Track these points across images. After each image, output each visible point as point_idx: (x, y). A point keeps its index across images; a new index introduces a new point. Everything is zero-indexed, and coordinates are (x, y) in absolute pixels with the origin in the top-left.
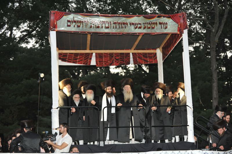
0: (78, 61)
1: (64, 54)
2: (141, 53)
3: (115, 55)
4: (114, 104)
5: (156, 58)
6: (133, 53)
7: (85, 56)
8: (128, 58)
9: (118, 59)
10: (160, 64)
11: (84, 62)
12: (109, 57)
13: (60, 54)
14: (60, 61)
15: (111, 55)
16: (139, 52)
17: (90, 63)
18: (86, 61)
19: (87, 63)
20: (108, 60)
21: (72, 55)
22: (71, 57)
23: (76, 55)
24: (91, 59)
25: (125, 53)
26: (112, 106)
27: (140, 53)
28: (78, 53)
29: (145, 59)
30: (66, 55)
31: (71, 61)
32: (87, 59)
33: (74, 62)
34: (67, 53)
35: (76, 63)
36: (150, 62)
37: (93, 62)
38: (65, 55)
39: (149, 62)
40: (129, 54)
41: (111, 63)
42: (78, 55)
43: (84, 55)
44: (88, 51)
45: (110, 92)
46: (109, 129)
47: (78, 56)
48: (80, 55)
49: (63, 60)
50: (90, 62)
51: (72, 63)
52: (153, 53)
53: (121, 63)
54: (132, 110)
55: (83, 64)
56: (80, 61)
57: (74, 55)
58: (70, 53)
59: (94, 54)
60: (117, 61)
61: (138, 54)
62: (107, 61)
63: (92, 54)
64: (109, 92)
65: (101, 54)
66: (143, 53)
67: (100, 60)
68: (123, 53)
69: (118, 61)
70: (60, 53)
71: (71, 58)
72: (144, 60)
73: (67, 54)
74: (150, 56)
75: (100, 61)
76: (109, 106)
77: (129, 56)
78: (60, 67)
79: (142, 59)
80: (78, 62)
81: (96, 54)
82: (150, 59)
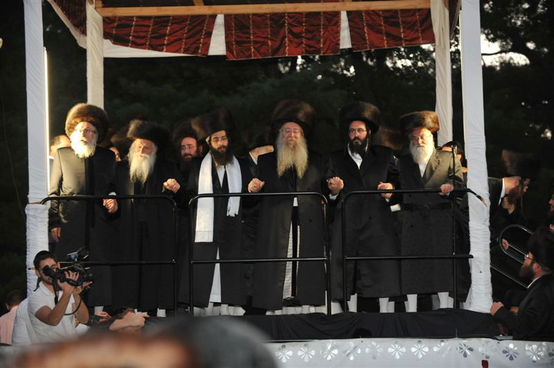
0: (166, 42)
1: (121, 18)
2: (380, 11)
3: (291, 21)
4: (235, 185)
5: (431, 26)
6: (349, 13)
7: (190, 25)
8: (334, 28)
9: (301, 33)
10: (443, 47)
11: (186, 44)
12: (271, 27)
13: (107, 21)
14: (108, 42)
15: (277, 18)
16: (372, 9)
17: (207, 49)
18: (193, 44)
19: (198, 48)
20: (267, 38)
21: (146, 23)
22: (146, 29)
23: (162, 21)
24: (209, 35)
25: (325, 13)
26: (230, 192)
27: (373, 11)
28: (168, 17)
29: (392, 30)
30: (128, 22)
31: (142, 41)
32: (198, 37)
33: (153, 47)
34: (132, 17)
35: (161, 50)
36: (410, 41)
37: (218, 46)
38: (123, 22)
39: (406, 41)
40: (337, 14)
41: (276, 47)
42: (168, 22)
43: (188, 22)
44: (200, 9)
45: (224, 150)
46: (218, 266)
47: (167, 26)
48: (172, 24)
49: (119, 40)
50: (207, 45)
51: (149, 49)
52: (419, 10)
53: (310, 47)
54: (295, 204)
55: (183, 53)
56: (172, 43)
57: (156, 23)
58: (140, 18)
59: (220, 20)
60: (296, 40)
61: (368, 13)
62: (263, 40)
63: (214, 17)
64: (220, 148)
65: (245, 17)
66: (384, 11)
67: (240, 37)
68: (318, 14)
69: (299, 41)
70: (108, 18)
71: (142, 34)
72: (388, 35)
73: (130, 18)
74: (410, 19)
75: (239, 39)
76: (220, 193)
77: (337, 24)
78: (109, 63)
79: (380, 32)
80: (167, 45)
81: (228, 17)
82: (409, 31)
